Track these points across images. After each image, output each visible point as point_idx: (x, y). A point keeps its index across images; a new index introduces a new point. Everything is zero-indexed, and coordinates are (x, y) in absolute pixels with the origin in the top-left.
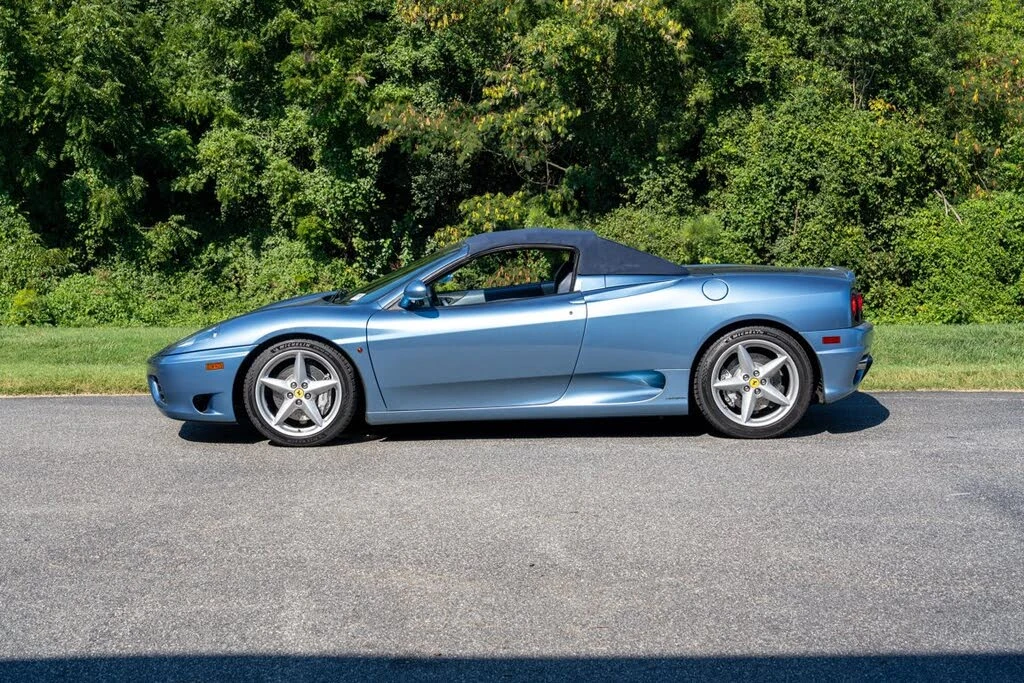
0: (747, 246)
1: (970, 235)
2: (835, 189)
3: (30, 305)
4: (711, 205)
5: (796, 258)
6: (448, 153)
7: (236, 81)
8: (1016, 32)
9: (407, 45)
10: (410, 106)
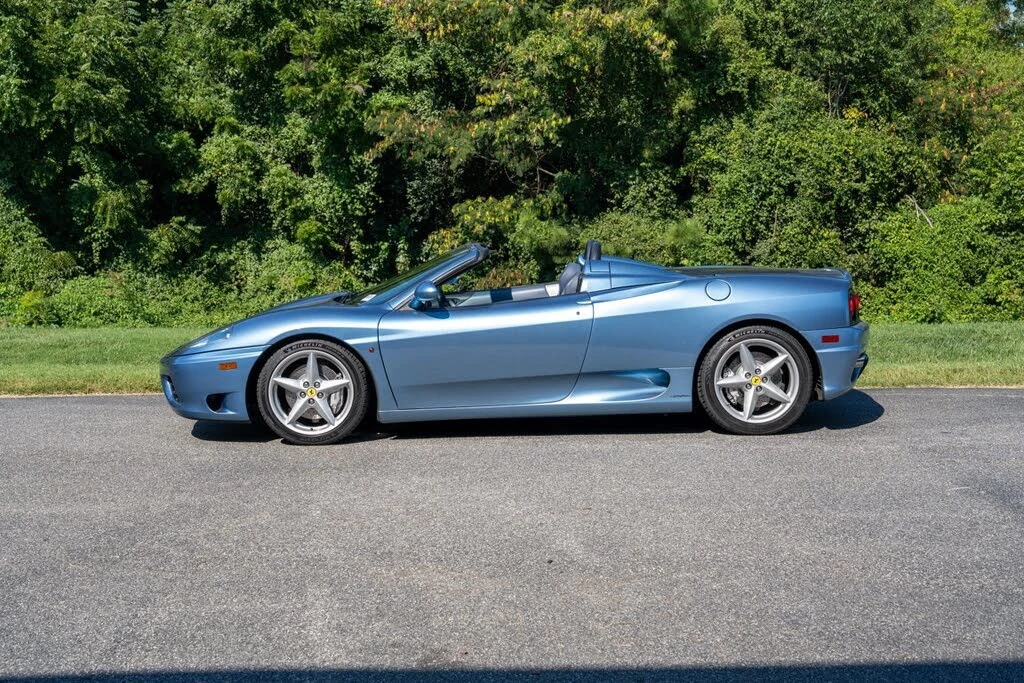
0: (729, 248)
1: (940, 237)
2: (811, 194)
3: (37, 307)
4: (694, 209)
5: (775, 260)
6: (442, 159)
7: (235, 89)
8: (980, 45)
9: (402, 54)
10: (405, 113)
